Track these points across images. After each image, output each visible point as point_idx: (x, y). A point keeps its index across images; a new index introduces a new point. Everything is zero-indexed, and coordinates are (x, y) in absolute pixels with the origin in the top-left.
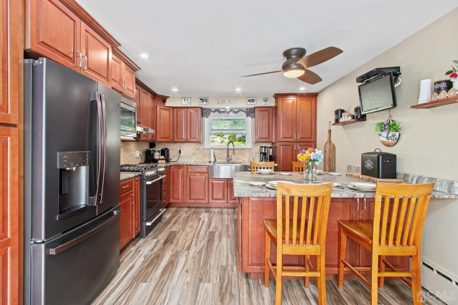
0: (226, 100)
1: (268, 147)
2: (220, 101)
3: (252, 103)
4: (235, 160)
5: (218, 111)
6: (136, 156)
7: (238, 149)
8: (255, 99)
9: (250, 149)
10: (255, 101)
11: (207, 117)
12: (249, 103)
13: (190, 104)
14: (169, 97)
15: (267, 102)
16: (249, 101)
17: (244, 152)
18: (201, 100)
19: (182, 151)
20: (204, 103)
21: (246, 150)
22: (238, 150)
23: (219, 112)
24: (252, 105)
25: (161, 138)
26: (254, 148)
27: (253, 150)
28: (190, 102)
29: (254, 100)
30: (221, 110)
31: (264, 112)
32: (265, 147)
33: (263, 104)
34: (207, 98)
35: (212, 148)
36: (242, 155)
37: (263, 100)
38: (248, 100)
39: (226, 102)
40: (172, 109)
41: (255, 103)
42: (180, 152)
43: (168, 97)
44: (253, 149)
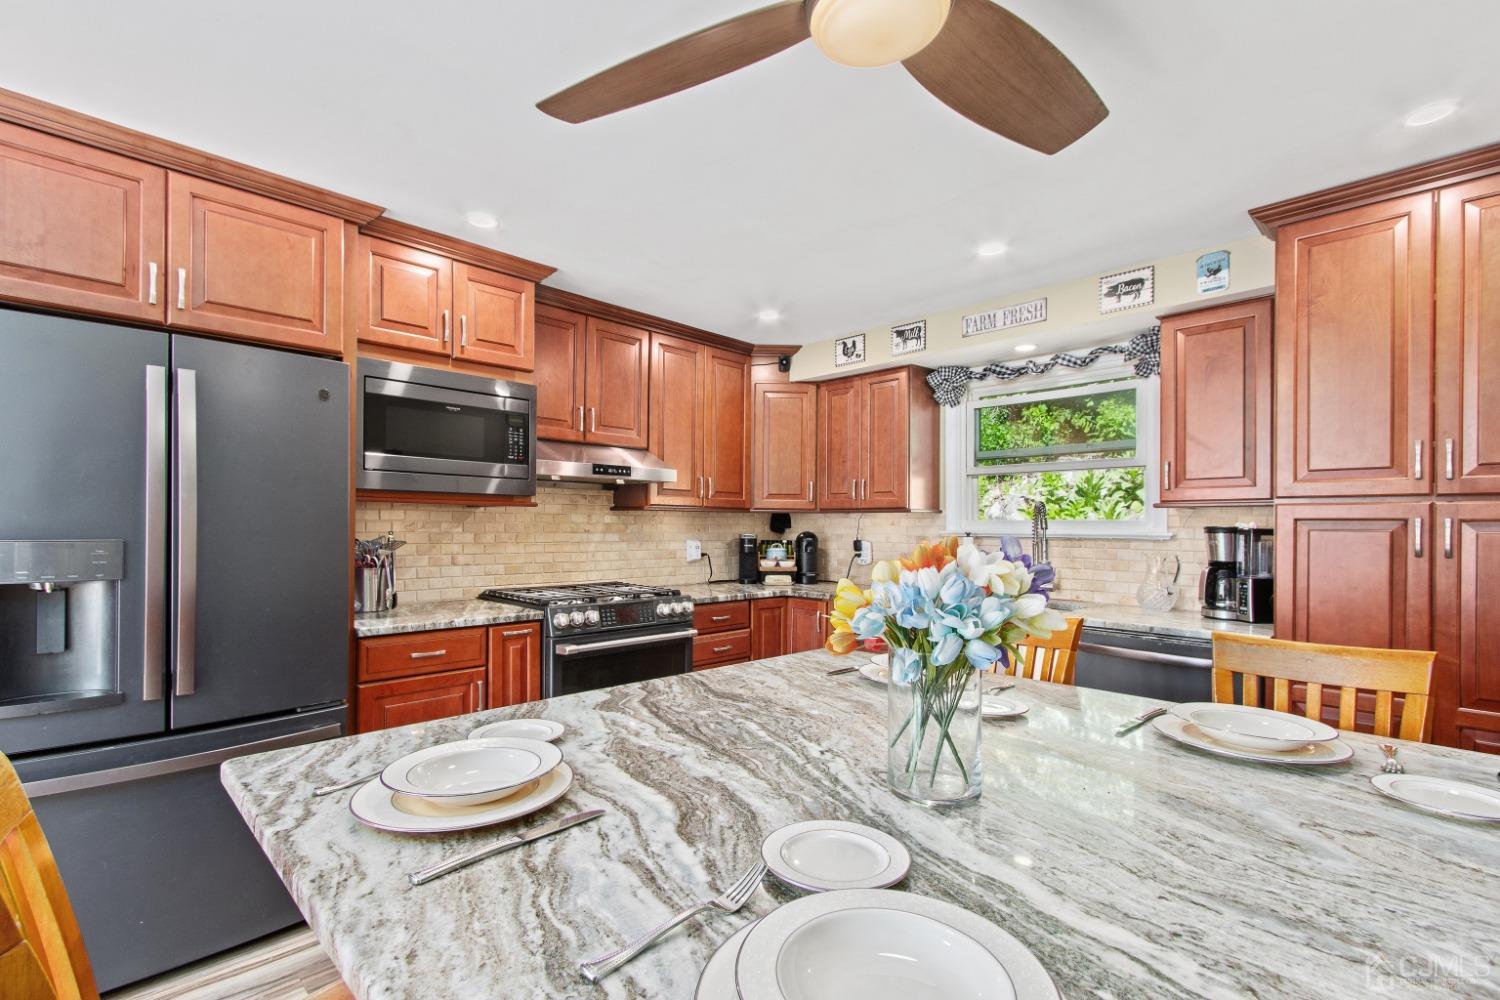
0: (1000, 314)
1: (1246, 533)
2: (972, 324)
3: (1127, 300)
4: (1078, 593)
5: (994, 372)
6: (689, 559)
7: (1095, 540)
8: (1145, 274)
9: (1155, 541)
10: (1148, 284)
11: (955, 403)
12: (1111, 303)
13: (862, 357)
14: (799, 347)
15: (1223, 274)
16: (1114, 291)
17: (1123, 554)
18: (900, 334)
19: (865, 545)
20: (912, 344)
21: (1133, 545)
22: (1089, 543)
23: (999, 373)
24: (1139, 313)
25: (771, 496)
26: (1182, 534)
27: (1173, 545)
28: (862, 353)
29: (1141, 281)
30: (1007, 364)
31: (1210, 337)
32: (1233, 531)
33: (1200, 291)
34: (922, 325)
35: (968, 535)
36: (1114, 569)
37: (1195, 268)
38: (1105, 290)
39: (999, 324)
40: (812, 389)
41: (1146, 295)
42: (857, 545)
43: (797, 348)
44: (1173, 538)
